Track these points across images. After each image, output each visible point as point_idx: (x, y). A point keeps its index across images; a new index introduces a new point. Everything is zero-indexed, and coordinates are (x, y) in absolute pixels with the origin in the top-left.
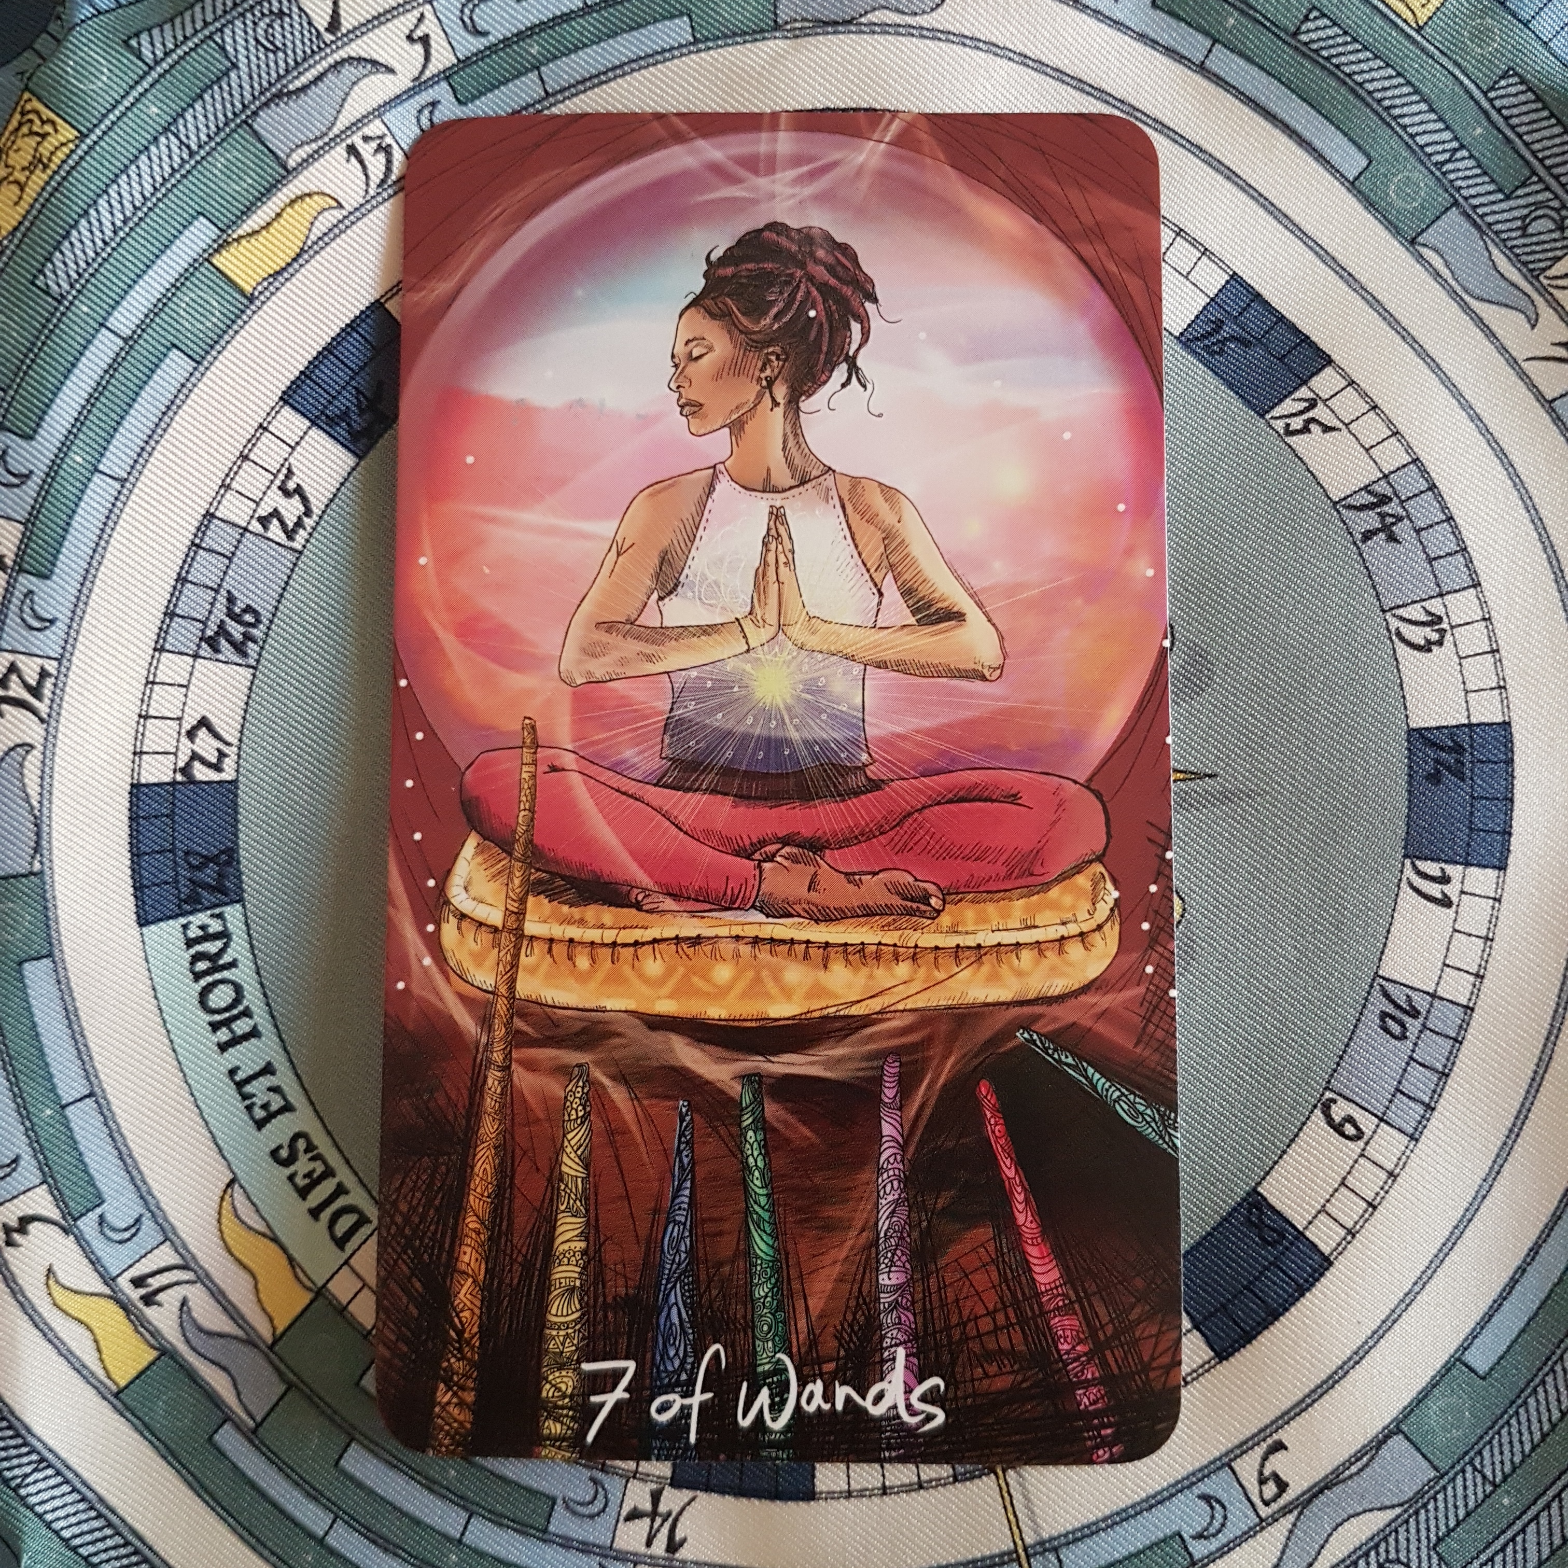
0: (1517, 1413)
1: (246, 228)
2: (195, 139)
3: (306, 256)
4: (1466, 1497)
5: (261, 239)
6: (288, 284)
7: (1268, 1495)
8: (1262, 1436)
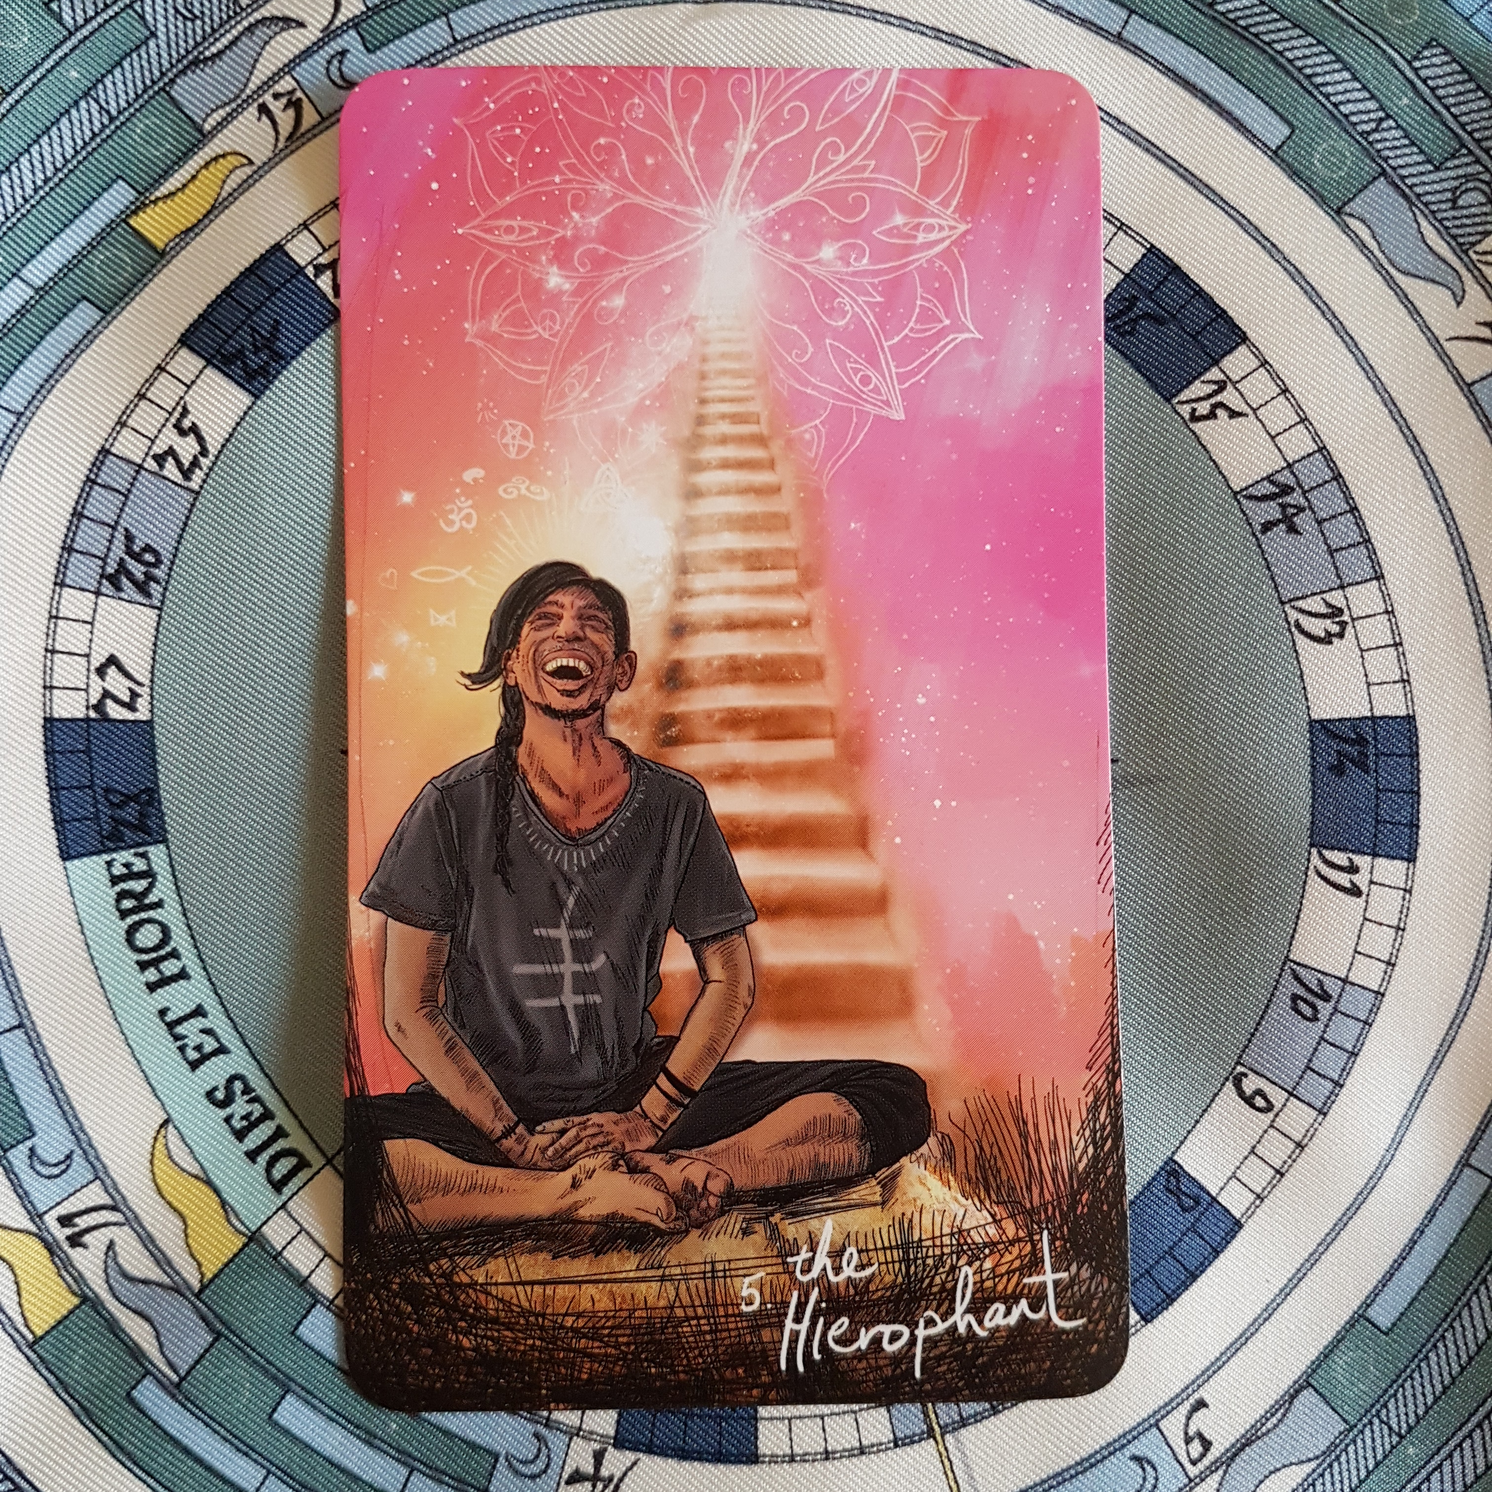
0: (1419, 1366)
1: (164, 190)
2: (114, 104)
3: (216, 212)
4: (1374, 1449)
5: (177, 200)
6: (198, 238)
7: (1195, 1455)
8: (1184, 1395)
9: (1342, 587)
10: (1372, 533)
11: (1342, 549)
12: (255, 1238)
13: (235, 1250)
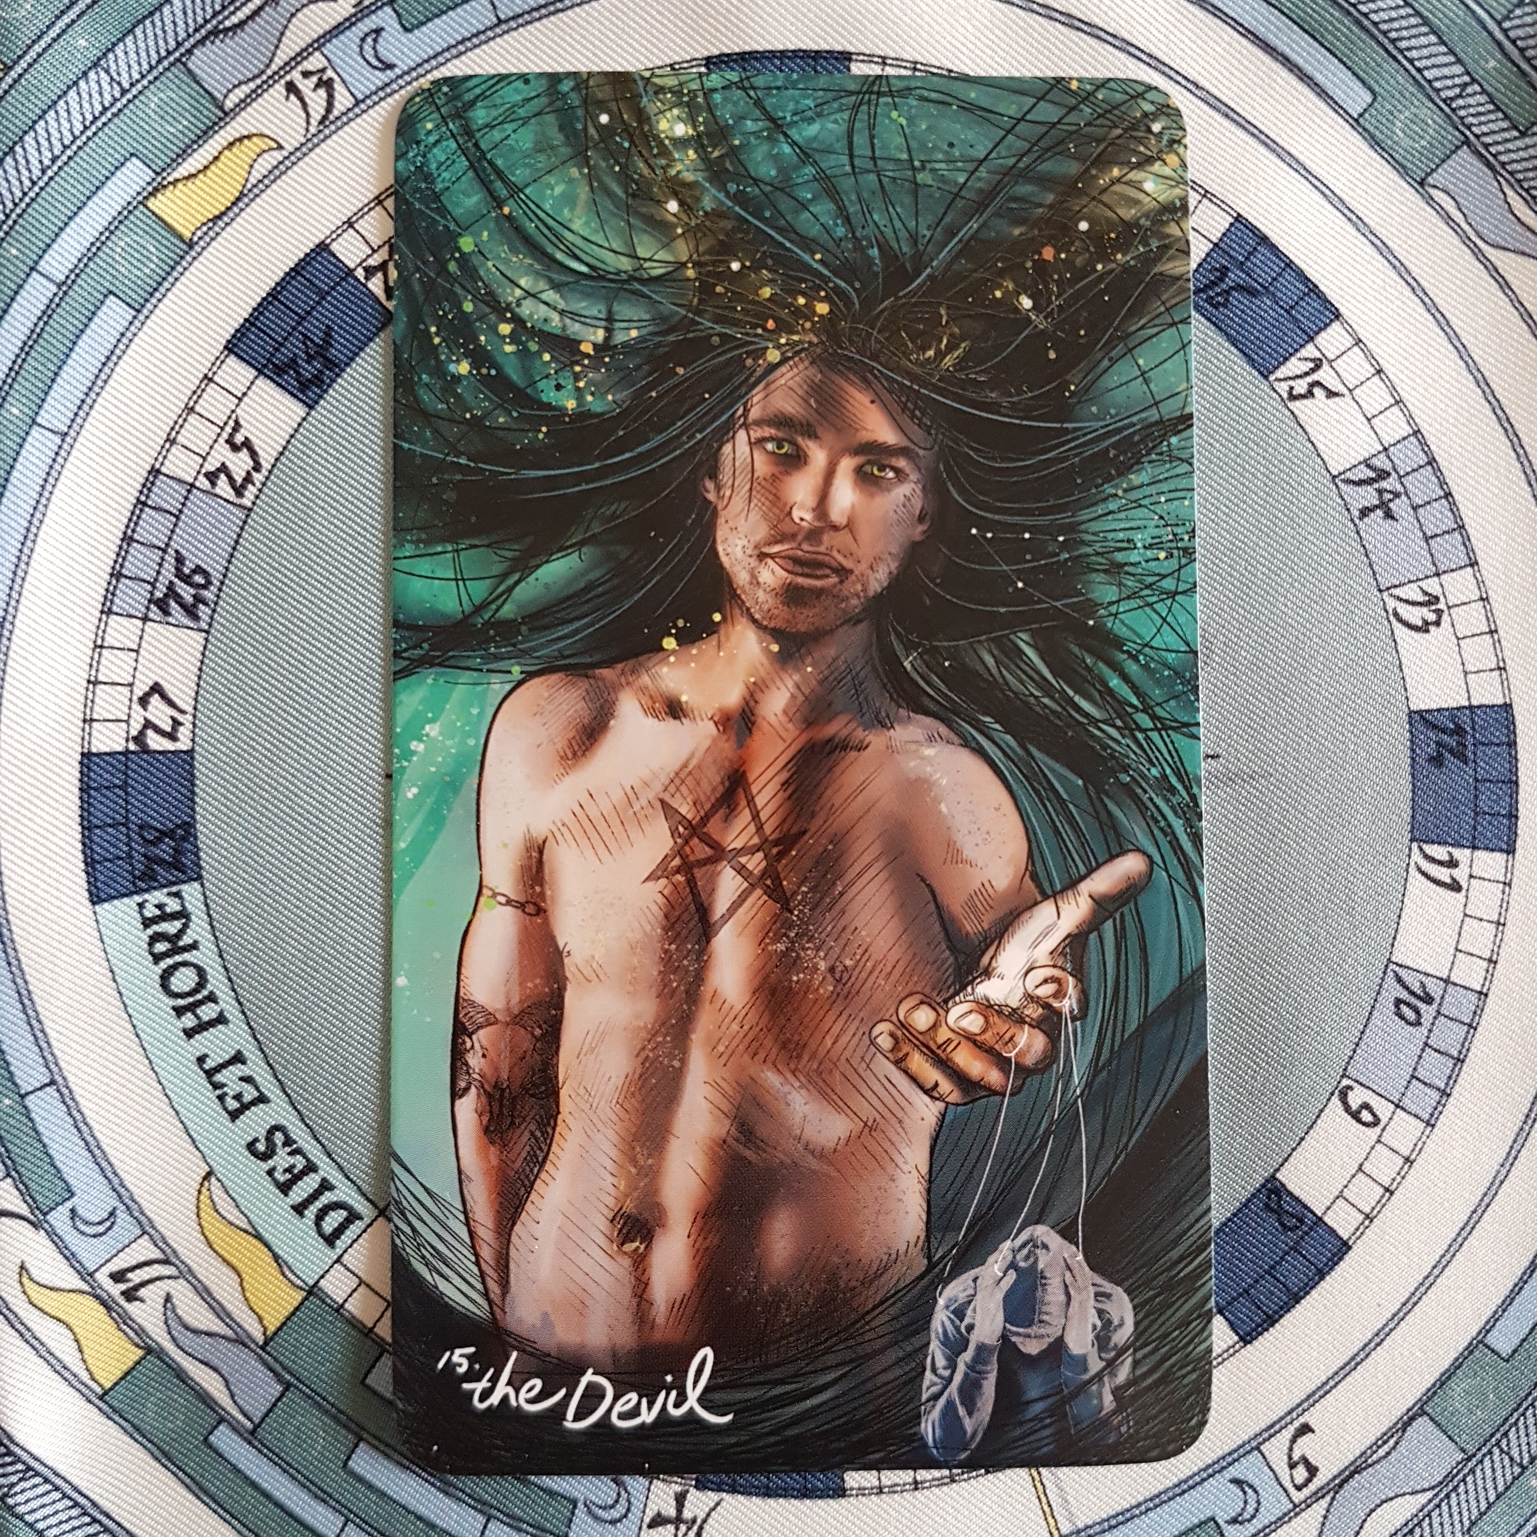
1: (182, 171)
2: (126, 76)
3: (246, 200)
4: (1495, 1479)
5: (197, 182)
6: (228, 229)
7: (1299, 1480)
8: (1288, 1419)
9: (1437, 575)
10: (1466, 520)
11: (1436, 535)
12: (313, 1291)
13: (296, 1304)
